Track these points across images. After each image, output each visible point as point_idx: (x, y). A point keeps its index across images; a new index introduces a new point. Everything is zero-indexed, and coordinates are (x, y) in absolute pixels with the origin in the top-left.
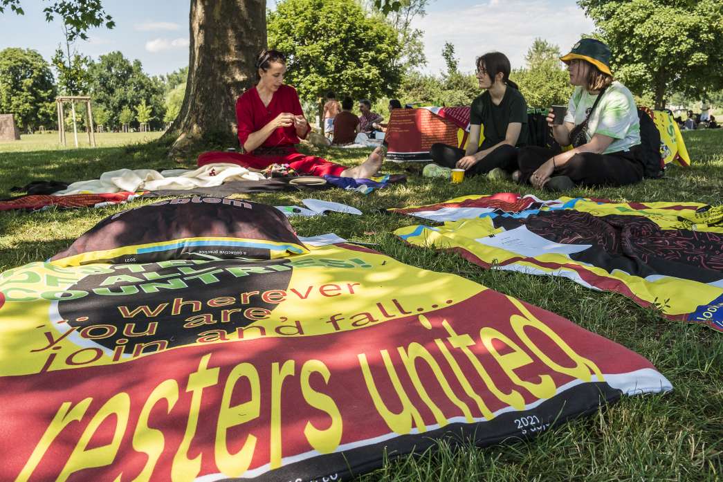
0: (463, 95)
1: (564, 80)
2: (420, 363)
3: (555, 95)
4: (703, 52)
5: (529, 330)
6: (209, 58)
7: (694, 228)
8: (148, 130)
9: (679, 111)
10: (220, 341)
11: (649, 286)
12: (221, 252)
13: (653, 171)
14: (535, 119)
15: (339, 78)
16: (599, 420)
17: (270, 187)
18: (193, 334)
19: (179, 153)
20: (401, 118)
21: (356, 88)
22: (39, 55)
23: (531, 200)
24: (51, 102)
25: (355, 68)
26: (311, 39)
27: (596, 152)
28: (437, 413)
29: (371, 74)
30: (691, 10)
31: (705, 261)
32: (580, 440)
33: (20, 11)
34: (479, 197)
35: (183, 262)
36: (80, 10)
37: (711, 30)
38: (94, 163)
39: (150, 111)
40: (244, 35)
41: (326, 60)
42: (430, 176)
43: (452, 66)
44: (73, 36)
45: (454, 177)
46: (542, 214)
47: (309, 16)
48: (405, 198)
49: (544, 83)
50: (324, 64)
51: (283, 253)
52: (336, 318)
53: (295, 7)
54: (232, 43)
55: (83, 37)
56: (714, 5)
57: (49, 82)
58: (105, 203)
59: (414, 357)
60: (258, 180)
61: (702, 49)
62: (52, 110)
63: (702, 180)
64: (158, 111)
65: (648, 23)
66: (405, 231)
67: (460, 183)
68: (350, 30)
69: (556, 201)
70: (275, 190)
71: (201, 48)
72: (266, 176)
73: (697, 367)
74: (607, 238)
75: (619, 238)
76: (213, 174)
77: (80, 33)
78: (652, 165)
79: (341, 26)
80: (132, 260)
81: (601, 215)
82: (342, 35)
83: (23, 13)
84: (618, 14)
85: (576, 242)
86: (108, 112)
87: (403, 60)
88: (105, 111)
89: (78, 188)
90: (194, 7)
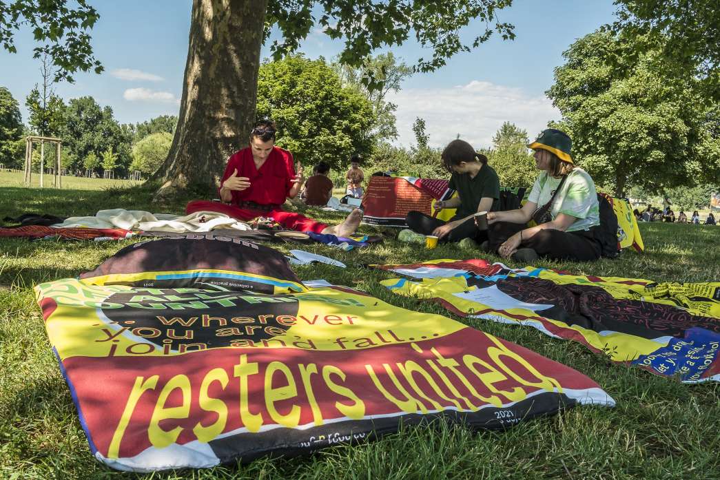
1: (530, 164)
2: (416, 375)
3: (521, 178)
4: (661, 150)
5: (502, 358)
6: (200, 112)
7: (642, 299)
8: (111, 178)
9: (638, 205)
10: (250, 347)
11: (601, 339)
12: (231, 284)
13: (610, 252)
14: (505, 196)
15: (311, 143)
16: (558, 419)
17: (260, 238)
18: (226, 341)
19: (163, 200)
20: (379, 185)
21: (327, 155)
22: (9, 93)
23: (500, 266)
24: (15, 140)
25: (328, 135)
26: (287, 103)
27: (560, 230)
28: (436, 404)
29: (343, 142)
30: (651, 111)
31: (649, 324)
32: (544, 431)
33: (13, 50)
34: (453, 261)
35: (197, 290)
36: (70, 54)
37: (668, 130)
38: (80, 202)
39: (115, 159)
40: (236, 94)
41: (300, 123)
42: (405, 240)
43: (422, 140)
44: (60, 77)
45: (428, 242)
46: (509, 279)
47: (287, 80)
48: (384, 258)
49: (510, 166)
50: (298, 128)
51: (285, 290)
52: (341, 340)
53: (275, 71)
54: (226, 101)
55: (70, 79)
56: (672, 108)
57: (15, 120)
58: (105, 238)
59: (411, 371)
60: (245, 230)
61: (660, 147)
62: (15, 148)
63: (654, 263)
64: (124, 159)
65: (612, 118)
66: (389, 283)
67: (433, 249)
68: (326, 98)
69: (522, 270)
70: (263, 240)
71: (193, 102)
72: (253, 226)
73: (635, 394)
74: (567, 301)
75: (578, 302)
76: (203, 220)
77: (67, 76)
78: (610, 246)
79: (317, 93)
80: (150, 285)
81: (562, 283)
82: (318, 102)
83: (15, 52)
84: (584, 107)
85: (541, 302)
86: (72, 155)
87: (375, 131)
88: (69, 154)
89: (75, 222)
90: (190, 65)
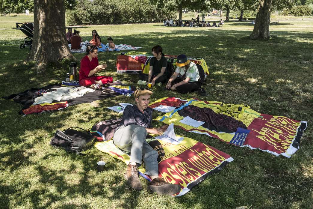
0: (101, 8)
3: (139, 8)
5: (210, 151)
20: (121, 59)
28: (209, 169)
49: (135, 3)
52: (176, 151)
71: (42, 29)
76: (78, 90)
85: (201, 121)
